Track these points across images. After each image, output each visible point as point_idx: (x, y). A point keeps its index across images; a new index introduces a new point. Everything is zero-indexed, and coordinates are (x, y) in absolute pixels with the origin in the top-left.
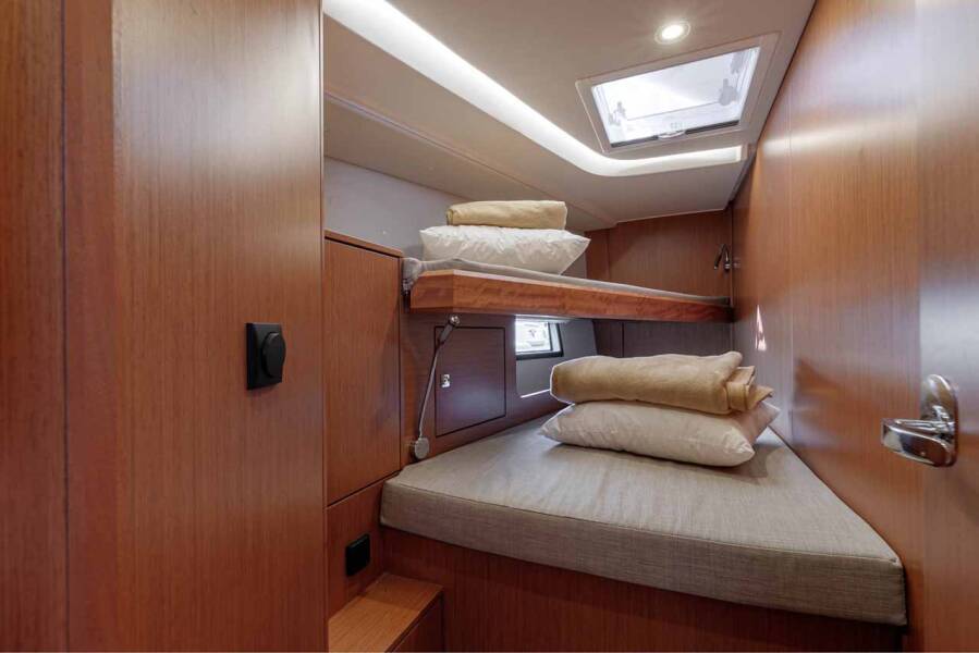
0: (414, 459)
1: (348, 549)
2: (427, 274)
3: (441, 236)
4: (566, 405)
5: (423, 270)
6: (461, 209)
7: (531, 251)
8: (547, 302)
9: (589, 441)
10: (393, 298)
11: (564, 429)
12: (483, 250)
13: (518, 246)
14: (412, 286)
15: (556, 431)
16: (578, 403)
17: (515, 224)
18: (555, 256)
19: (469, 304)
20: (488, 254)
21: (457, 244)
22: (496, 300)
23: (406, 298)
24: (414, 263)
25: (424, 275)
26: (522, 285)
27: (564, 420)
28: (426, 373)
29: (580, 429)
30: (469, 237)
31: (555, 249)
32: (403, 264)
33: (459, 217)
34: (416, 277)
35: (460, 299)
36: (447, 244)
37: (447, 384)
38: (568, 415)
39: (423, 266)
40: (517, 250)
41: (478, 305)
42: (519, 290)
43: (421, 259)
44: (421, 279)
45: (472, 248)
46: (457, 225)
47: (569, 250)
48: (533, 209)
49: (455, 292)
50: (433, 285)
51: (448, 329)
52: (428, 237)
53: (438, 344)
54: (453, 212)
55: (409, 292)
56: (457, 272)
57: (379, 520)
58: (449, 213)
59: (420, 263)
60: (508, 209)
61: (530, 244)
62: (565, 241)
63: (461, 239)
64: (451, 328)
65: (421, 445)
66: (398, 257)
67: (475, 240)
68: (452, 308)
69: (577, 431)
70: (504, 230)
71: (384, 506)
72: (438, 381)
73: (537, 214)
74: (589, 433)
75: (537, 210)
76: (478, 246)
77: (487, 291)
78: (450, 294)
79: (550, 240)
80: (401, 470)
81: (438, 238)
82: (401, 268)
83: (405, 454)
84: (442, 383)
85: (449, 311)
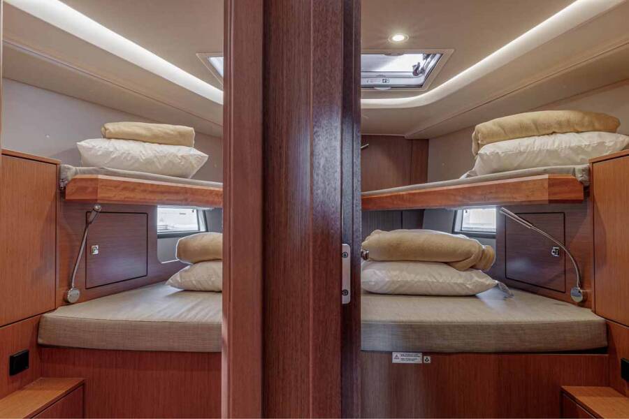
0: (66, 303)
1: (12, 358)
2: (78, 176)
3: (94, 146)
4: (187, 265)
5: (76, 173)
6: (112, 127)
7: (165, 161)
8: (175, 197)
9: (200, 287)
10: (52, 191)
11: (183, 280)
12: (129, 158)
13: (156, 157)
14: (66, 184)
15: (177, 282)
16: (195, 263)
17: (154, 141)
18: (183, 165)
19: (109, 197)
20: (133, 161)
21: (107, 154)
22: (132, 195)
23: (62, 192)
24: (69, 169)
25: (76, 177)
26: (152, 185)
27: (183, 274)
28: (78, 243)
29: (193, 279)
30: (118, 148)
31: (184, 160)
32: (60, 168)
33: (110, 132)
34: (70, 178)
35: (101, 194)
36: (99, 153)
37: (96, 252)
38: (186, 271)
39: (76, 170)
40: (155, 160)
41: (117, 198)
42: (150, 189)
43: (75, 166)
44: (74, 180)
45: (119, 157)
46: (109, 138)
47: (194, 162)
48: (168, 131)
49: (99, 190)
50: (84, 184)
51: (94, 214)
52: (84, 147)
53: (88, 223)
54: (106, 130)
55: (65, 188)
56: (100, 177)
57: (37, 341)
58: (103, 129)
59: (74, 168)
60: (149, 129)
61: (165, 156)
62: (191, 155)
63: (111, 149)
64: (95, 213)
65: (73, 294)
66: (56, 164)
67: (123, 151)
68: (96, 200)
69: (191, 281)
70: (146, 144)
71: (41, 331)
72: (88, 250)
73: (172, 135)
74: (199, 281)
75: (172, 133)
76: (125, 155)
77: (125, 189)
78: (95, 191)
79: (180, 154)
80: (55, 309)
81: (91, 149)
82: (58, 173)
83: (60, 298)
84: (91, 251)
85: (95, 202)
